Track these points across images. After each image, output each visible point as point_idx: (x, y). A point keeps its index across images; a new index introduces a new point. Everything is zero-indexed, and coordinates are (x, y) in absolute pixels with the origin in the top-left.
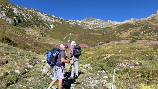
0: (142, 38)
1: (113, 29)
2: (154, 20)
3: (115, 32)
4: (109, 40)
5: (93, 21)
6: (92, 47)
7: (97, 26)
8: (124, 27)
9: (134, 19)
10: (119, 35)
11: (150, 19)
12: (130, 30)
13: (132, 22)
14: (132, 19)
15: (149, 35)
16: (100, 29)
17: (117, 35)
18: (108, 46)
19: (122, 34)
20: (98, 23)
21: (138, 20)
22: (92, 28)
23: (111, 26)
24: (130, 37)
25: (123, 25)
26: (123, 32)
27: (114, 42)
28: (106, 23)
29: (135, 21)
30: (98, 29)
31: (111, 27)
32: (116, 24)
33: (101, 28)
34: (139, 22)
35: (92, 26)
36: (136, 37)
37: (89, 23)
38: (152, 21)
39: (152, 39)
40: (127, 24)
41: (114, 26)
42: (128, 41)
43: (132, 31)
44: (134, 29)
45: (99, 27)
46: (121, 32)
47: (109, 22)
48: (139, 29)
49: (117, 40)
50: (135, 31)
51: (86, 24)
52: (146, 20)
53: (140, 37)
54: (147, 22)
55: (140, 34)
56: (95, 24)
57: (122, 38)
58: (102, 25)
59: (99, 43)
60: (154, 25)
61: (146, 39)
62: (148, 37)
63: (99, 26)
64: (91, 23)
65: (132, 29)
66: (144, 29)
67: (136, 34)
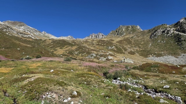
0: (77, 58)
1: (48, 43)
2: (88, 42)
3: (49, 46)
4: (40, 55)
5: (23, 27)
6: (13, 61)
7: (27, 35)
8: (60, 43)
9: (71, 37)
10: (54, 50)
11: (85, 41)
12: (66, 47)
13: (68, 39)
14: (69, 36)
15: (82, 56)
16: (31, 40)
17: (51, 51)
18: (38, 62)
19: (57, 50)
20: (30, 32)
21: (74, 39)
22: (20, 36)
23: (45, 38)
24: (65, 55)
25: (60, 40)
26: (58, 49)
27: (46, 58)
28: (40, 34)
29: (72, 39)
30: (28, 39)
31: (46, 40)
32: (52, 38)
33: (33, 39)
34: (75, 42)
35: (20, 33)
36: (71, 56)
37: (15, 28)
38: (86, 43)
39: (85, 60)
40: (64, 41)
41: (49, 40)
42: (62, 59)
43: (67, 49)
44: (70, 48)
45: (29, 37)
46: (56, 48)
47: (44, 34)
48: (74, 48)
49: (50, 56)
50: (70, 50)
51: (11, 29)
52: (81, 41)
53: (75, 57)
54: (82, 43)
55: (75, 53)
56: (25, 32)
57: (56, 55)
58: (34, 34)
59: (25, 57)
60: (88, 47)
61: (79, 60)
62: (81, 58)
63: (31, 36)
64: (19, 29)
65: (68, 47)
66: (79, 49)
67: (71, 53)
